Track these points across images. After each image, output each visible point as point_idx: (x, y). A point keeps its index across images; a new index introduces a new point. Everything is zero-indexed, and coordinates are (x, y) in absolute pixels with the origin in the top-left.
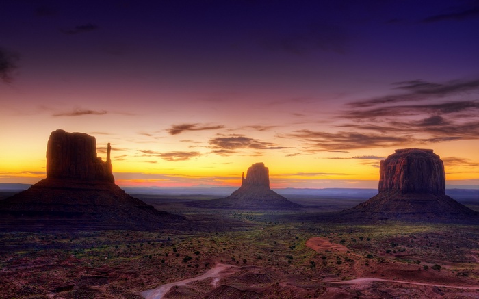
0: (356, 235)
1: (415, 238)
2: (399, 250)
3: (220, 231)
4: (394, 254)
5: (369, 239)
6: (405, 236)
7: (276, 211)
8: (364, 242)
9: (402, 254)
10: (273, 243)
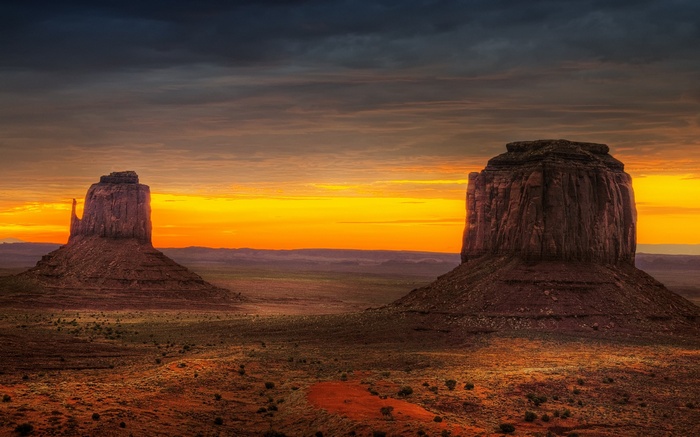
0: (437, 377)
1: (581, 383)
2: (557, 414)
3: (33, 370)
4: (545, 425)
5: (469, 387)
6: (555, 377)
7: (174, 313)
8: (460, 392)
9: (564, 424)
10: (212, 400)
